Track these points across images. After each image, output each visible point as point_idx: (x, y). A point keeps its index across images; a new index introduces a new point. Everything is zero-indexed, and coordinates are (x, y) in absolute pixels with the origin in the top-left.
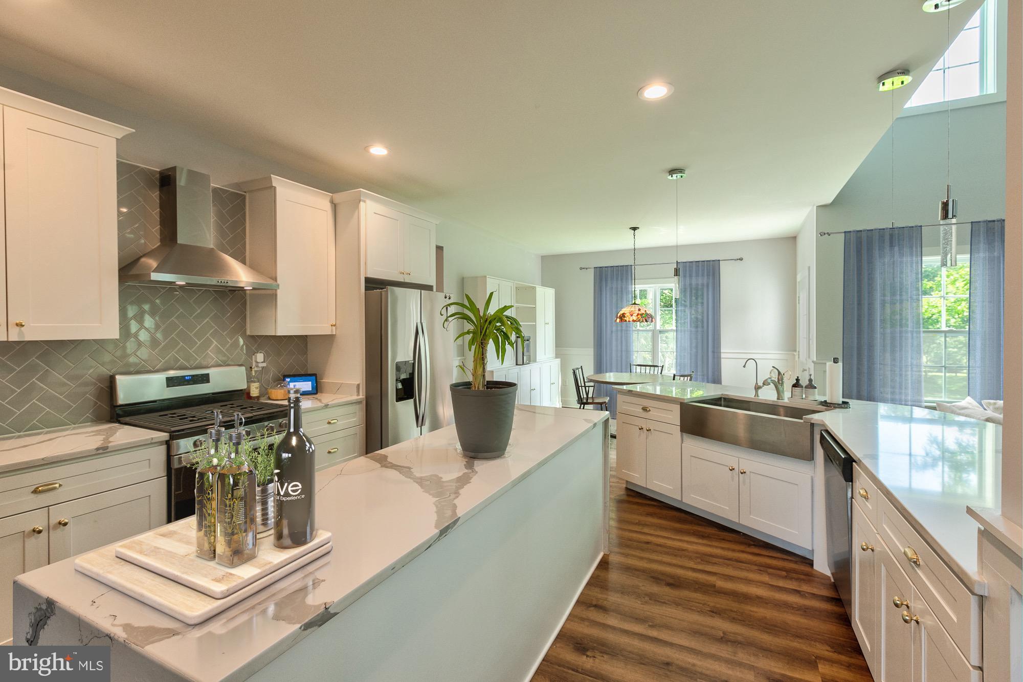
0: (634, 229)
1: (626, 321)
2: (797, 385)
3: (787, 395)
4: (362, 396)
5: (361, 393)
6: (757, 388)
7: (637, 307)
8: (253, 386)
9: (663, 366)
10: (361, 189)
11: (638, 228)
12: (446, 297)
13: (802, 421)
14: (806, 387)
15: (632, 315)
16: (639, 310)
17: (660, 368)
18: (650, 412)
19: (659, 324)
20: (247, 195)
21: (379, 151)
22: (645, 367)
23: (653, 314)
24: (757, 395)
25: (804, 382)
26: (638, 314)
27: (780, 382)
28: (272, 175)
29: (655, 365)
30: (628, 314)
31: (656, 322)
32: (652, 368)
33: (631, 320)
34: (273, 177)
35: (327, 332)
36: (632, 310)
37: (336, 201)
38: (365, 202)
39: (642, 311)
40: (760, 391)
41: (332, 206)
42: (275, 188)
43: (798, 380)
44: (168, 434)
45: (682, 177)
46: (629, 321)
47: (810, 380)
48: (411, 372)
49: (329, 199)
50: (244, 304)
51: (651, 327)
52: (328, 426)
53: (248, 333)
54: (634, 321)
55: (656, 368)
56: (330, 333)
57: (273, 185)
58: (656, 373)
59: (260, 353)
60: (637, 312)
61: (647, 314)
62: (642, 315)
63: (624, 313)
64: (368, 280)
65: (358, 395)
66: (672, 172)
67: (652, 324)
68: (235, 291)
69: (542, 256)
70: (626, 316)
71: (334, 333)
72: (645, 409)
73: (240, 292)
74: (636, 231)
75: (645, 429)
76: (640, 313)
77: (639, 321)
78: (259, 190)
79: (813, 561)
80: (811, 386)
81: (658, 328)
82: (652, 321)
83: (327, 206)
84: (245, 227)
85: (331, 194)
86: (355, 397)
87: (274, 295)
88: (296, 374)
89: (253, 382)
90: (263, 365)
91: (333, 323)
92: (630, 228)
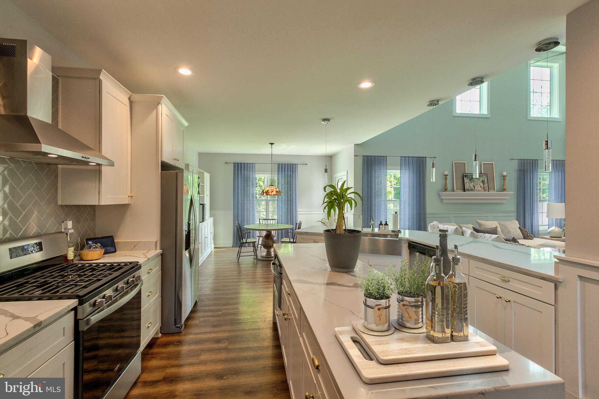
0: (272, 144)
1: (270, 195)
2: (381, 224)
3: (377, 229)
5: (158, 248)
8: (70, 250)
10: (164, 96)
11: (274, 144)
13: (398, 239)
14: (385, 225)
15: (273, 192)
20: (61, 79)
21: (185, 71)
22: (267, 220)
28: (103, 70)
30: (270, 191)
32: (272, 220)
33: (273, 194)
34: (103, 71)
35: (126, 202)
36: (272, 188)
37: (132, 99)
38: (161, 105)
41: (129, 102)
44: (78, 300)
45: (328, 123)
46: (272, 195)
48: (189, 230)
49: (129, 96)
50: (56, 177)
52: (148, 275)
53: (60, 203)
54: (274, 195)
55: (274, 221)
56: (128, 203)
57: (100, 78)
59: (69, 220)
61: (280, 191)
63: (268, 190)
64: (162, 163)
65: (156, 249)
66: (324, 120)
68: (50, 164)
69: (199, 153)
71: (130, 203)
73: (54, 165)
74: (273, 145)
76: (277, 190)
77: (277, 195)
78: (81, 78)
83: (126, 101)
84: (58, 108)
85: (131, 94)
87: (97, 171)
88: (96, 237)
89: (69, 247)
90: (72, 231)
91: (129, 194)
92: (270, 143)
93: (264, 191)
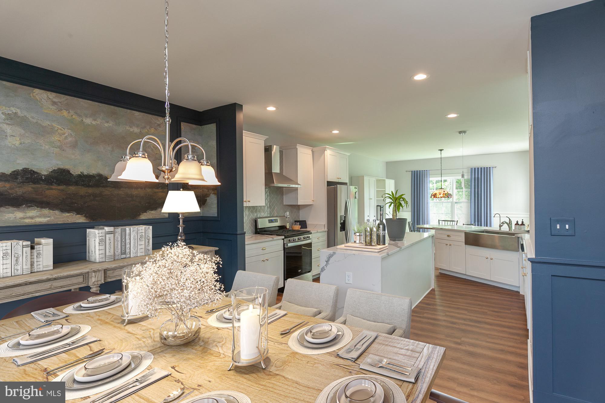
0: (441, 150)
1: (437, 197)
2: (517, 224)
3: (513, 228)
4: (326, 229)
5: (326, 228)
6: (500, 226)
7: (443, 190)
9: (457, 221)
10: (327, 146)
11: (443, 150)
12: (355, 188)
13: (514, 236)
14: (521, 225)
15: (440, 194)
16: (444, 192)
17: (456, 222)
18: (451, 237)
19: (455, 198)
20: (284, 150)
22: (447, 222)
23: (451, 193)
24: (500, 229)
25: (520, 223)
26: (443, 194)
27: (510, 223)
29: (453, 220)
30: (438, 194)
31: (453, 198)
32: (451, 222)
33: (440, 197)
34: (297, 145)
35: (311, 203)
36: (440, 191)
37: (314, 151)
38: (326, 150)
39: (446, 192)
40: (502, 227)
41: (312, 152)
42: (297, 148)
43: (517, 222)
44: (284, 236)
45: (465, 134)
47: (523, 222)
48: (344, 220)
49: (311, 149)
50: (283, 193)
51: (451, 200)
52: (317, 239)
53: (284, 204)
54: (441, 197)
55: (454, 222)
58: (453, 224)
59: (288, 211)
60: (443, 193)
61: (448, 194)
62: (445, 194)
64: (328, 182)
65: (325, 229)
66: (460, 132)
67: (451, 198)
69: (386, 162)
70: (437, 195)
71: (313, 204)
72: (448, 236)
75: (448, 245)
76: (444, 193)
77: (444, 197)
78: (290, 149)
79: (519, 292)
80: (523, 224)
81: (455, 201)
82: (451, 197)
83: (310, 152)
86: (323, 230)
87: (296, 189)
88: (300, 220)
89: (288, 223)
90: (289, 216)
91: (313, 199)
92: (439, 150)
93: (433, 194)
